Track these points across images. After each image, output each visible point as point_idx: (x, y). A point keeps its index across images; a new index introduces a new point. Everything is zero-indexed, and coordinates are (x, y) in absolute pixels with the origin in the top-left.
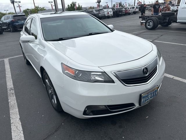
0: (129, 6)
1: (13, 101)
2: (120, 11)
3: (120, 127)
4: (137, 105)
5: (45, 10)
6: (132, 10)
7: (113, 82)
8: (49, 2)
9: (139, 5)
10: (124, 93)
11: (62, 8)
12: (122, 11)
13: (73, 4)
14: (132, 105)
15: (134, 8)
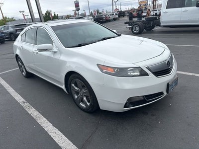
0: (107, 13)
1: (33, 112)
2: (100, 19)
3: (153, 115)
4: (165, 94)
5: (14, 20)
6: (112, 17)
7: (147, 75)
8: (20, 12)
9: (118, 12)
10: (153, 84)
11: (39, 17)
12: (102, 19)
13: (48, 13)
14: (162, 93)
15: (113, 15)
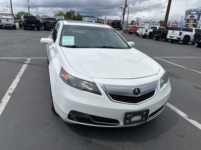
4: (122, 124)
7: (100, 94)
